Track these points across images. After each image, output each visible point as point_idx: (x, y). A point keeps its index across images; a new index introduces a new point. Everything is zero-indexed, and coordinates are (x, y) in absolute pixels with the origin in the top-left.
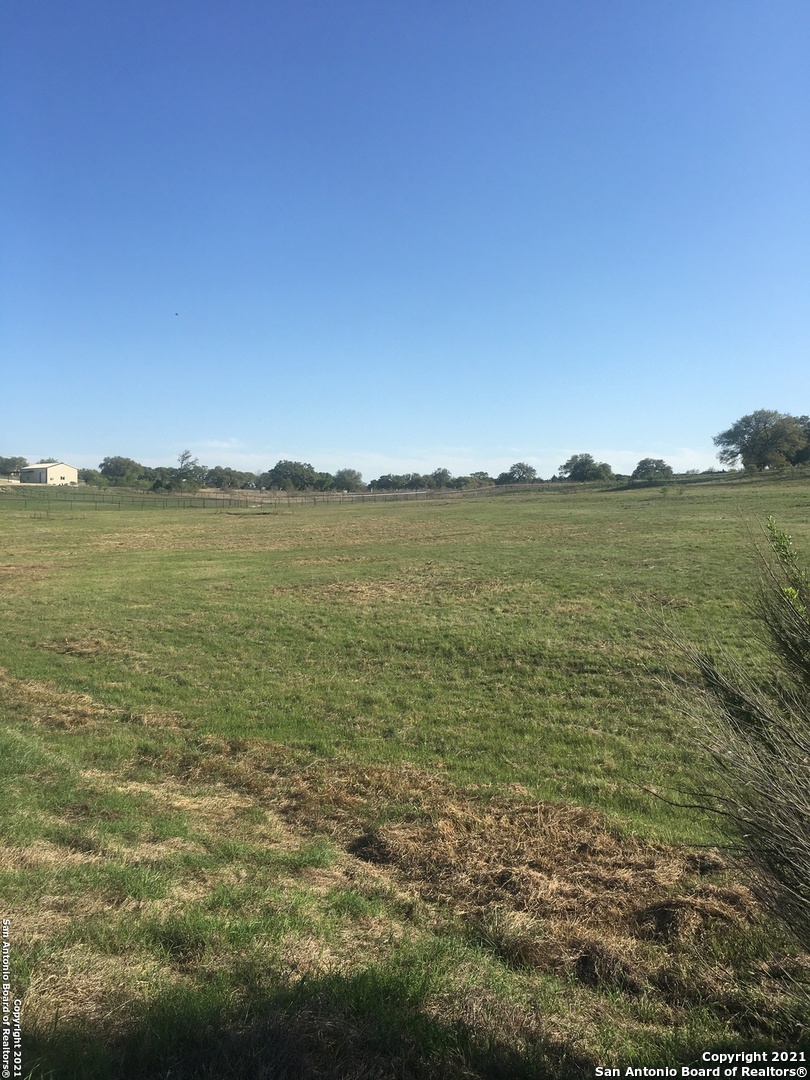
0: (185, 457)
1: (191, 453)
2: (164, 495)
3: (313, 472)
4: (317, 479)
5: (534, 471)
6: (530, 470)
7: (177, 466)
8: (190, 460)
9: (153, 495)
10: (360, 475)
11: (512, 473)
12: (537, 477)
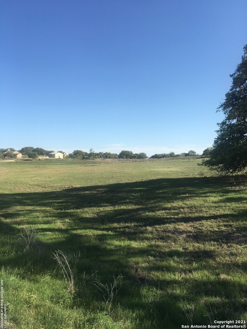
0: (91, 150)
1: (93, 149)
2: (85, 161)
3: (132, 153)
4: (133, 155)
5: (195, 152)
6: (194, 152)
7: (89, 152)
8: (93, 151)
9: (82, 161)
10: (146, 154)
11: (189, 153)
12: (196, 154)
